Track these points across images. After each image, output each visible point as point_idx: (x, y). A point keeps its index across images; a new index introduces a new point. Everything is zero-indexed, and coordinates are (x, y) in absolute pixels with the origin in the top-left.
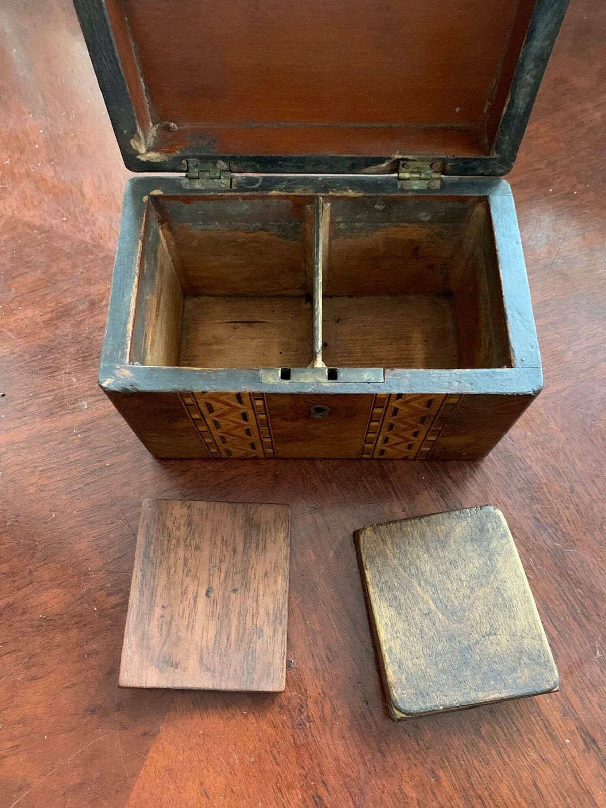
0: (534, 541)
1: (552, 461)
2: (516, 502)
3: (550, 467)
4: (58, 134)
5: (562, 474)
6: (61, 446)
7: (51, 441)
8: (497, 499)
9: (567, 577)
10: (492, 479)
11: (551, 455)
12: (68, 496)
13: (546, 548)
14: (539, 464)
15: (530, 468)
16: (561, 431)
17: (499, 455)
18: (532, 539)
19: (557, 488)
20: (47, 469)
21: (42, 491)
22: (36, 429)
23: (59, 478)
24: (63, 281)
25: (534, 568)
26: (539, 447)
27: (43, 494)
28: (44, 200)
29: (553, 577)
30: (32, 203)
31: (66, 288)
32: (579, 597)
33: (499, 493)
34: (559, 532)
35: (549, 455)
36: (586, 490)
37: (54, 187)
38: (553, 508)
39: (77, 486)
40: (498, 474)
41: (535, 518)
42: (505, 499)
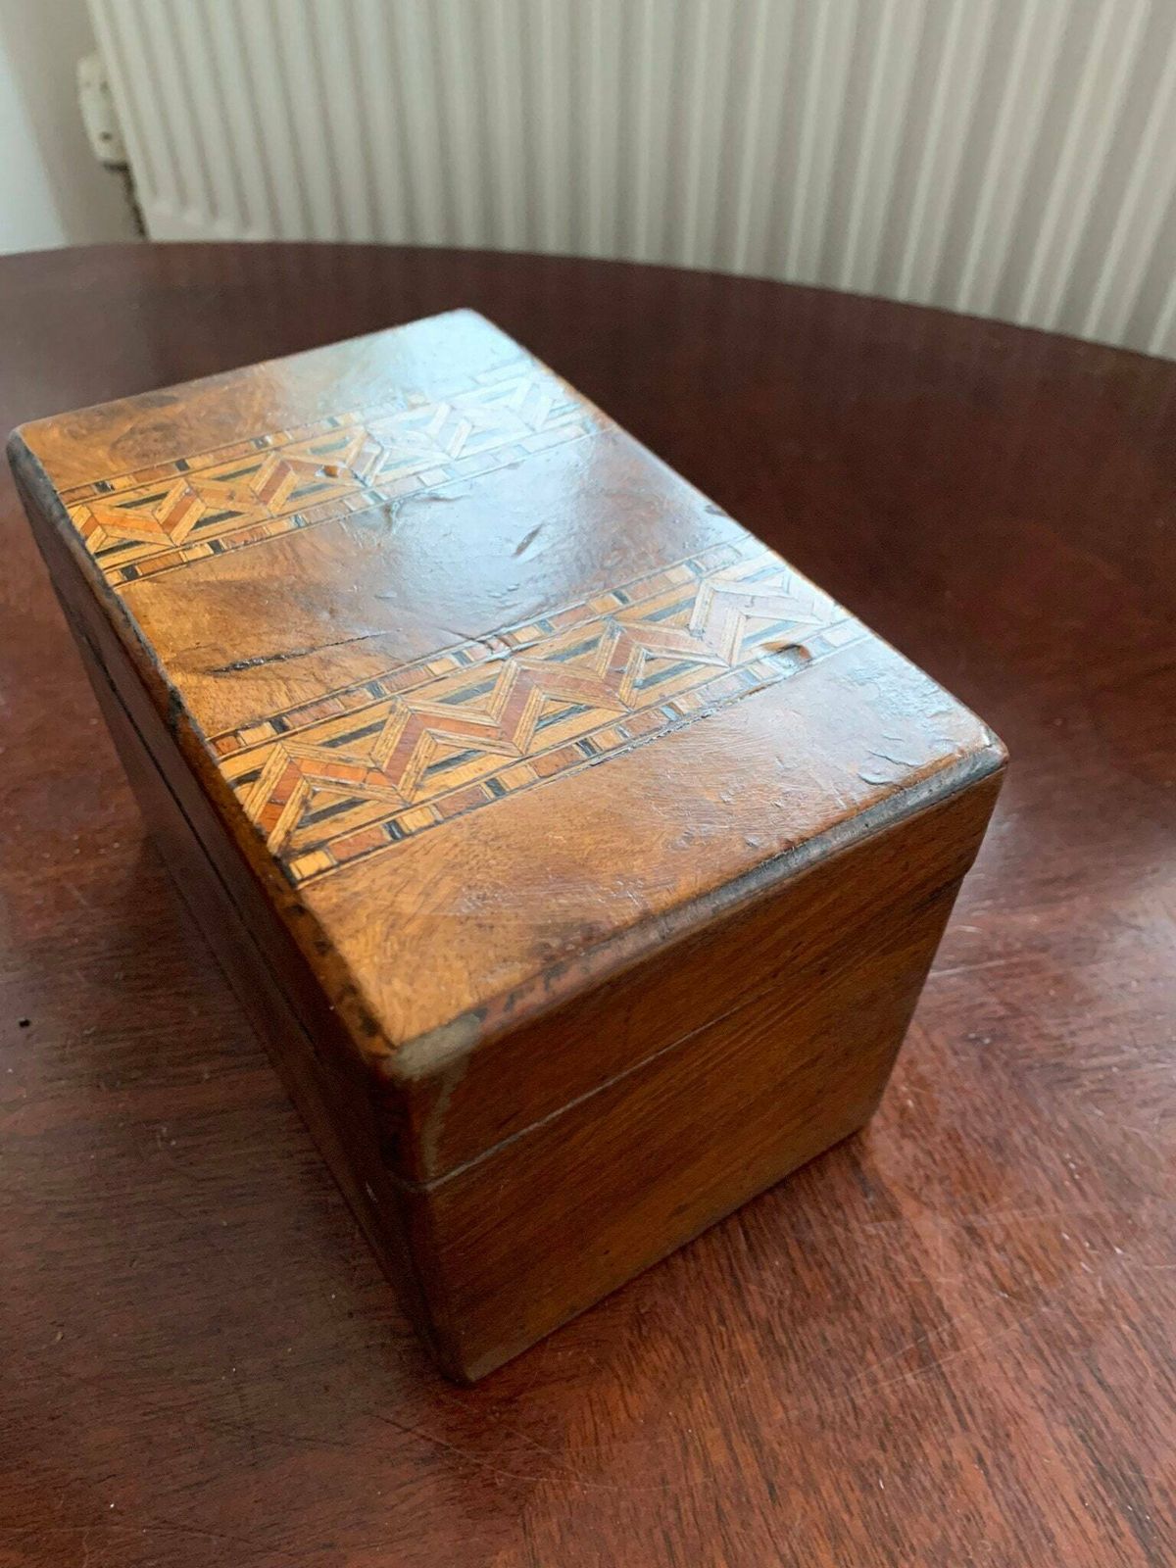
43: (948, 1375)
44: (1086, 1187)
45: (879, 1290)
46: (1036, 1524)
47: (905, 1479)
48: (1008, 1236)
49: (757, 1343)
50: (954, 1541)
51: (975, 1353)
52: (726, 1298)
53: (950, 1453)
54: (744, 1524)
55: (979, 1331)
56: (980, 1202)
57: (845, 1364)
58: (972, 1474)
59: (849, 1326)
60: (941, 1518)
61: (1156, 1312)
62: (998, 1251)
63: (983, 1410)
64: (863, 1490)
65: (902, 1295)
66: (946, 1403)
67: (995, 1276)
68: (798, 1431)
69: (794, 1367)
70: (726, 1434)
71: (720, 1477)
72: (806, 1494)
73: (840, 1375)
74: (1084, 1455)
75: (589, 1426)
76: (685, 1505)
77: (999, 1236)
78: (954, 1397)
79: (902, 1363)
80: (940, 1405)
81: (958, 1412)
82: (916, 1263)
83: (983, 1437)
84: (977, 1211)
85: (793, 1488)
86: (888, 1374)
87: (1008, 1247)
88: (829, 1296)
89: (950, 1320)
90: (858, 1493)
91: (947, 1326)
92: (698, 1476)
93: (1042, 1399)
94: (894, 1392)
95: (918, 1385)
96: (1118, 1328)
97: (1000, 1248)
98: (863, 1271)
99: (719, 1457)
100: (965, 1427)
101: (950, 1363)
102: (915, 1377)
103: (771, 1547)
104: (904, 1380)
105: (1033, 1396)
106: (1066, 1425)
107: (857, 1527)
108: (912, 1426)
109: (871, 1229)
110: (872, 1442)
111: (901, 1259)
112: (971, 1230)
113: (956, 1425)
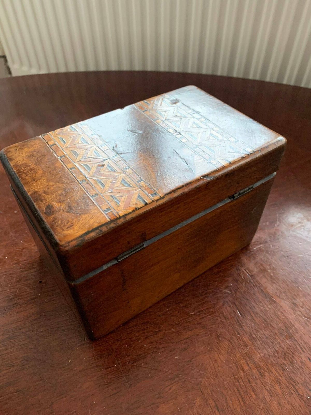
43: (297, 340)
45: (275, 321)
47: (292, 367)
48: (303, 304)
49: (248, 338)
50: (308, 380)
51: (302, 334)
52: (238, 328)
53: (302, 358)
54: (256, 383)
55: (302, 328)
56: (294, 297)
57: (271, 340)
58: (308, 363)
59: (270, 331)
60: (303, 375)
62: (302, 308)
63: (307, 347)
64: (283, 371)
65: (281, 322)
66: (298, 346)
67: (302, 314)
68: (263, 358)
69: (259, 343)
71: (247, 372)
72: (269, 373)
73: (271, 343)
75: (212, 365)
76: (240, 381)
77: (301, 304)
78: (299, 345)
79: (285, 338)
80: (297, 348)
81: (301, 348)
82: (283, 313)
83: (309, 354)
84: (294, 299)
85: (266, 373)
86: (283, 342)
87: (304, 306)
88: (263, 324)
89: (294, 326)
90: (282, 372)
91: (294, 328)
92: (242, 374)
94: (285, 346)
95: (290, 343)
97: (302, 307)
98: (270, 317)
99: (246, 368)
100: (304, 352)
101: (297, 336)
102: (289, 341)
103: (264, 388)
104: (287, 343)
107: (284, 380)
108: (291, 354)
109: (269, 306)
110: (282, 359)
111: (279, 313)
113: (301, 352)
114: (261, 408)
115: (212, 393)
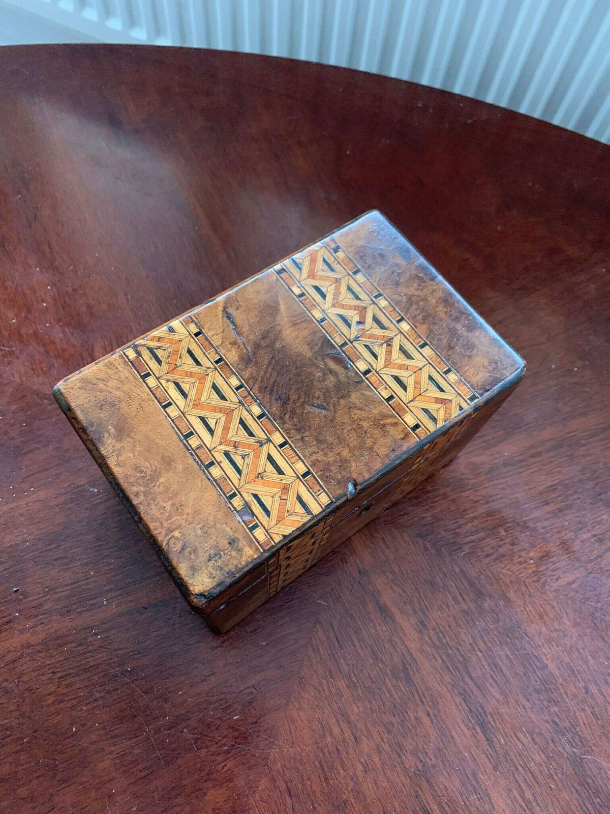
0: (554, 748)
1: (567, 659)
2: (535, 704)
3: (565, 666)
4: (66, 291)
5: (576, 673)
6: (79, 648)
7: (70, 643)
8: (517, 702)
9: (587, 787)
10: (511, 679)
11: (565, 652)
12: (89, 706)
13: (565, 755)
14: (554, 662)
15: (546, 666)
16: (574, 626)
17: (517, 653)
18: (552, 744)
19: (573, 688)
20: (66, 675)
21: (61, 702)
22: (52, 630)
23: (78, 685)
24: (76, 458)
25: (555, 777)
26: (553, 643)
27: (62, 705)
28: (53, 365)
29: (573, 786)
30: (42, 369)
31: (80, 466)
32: (598, 807)
33: (518, 695)
34: (576, 736)
35: (563, 652)
36: (600, 691)
37: (64, 350)
38: (569, 710)
39: (98, 695)
40: (516, 673)
41: (553, 721)
42: (524, 701)
43: (416, 684)
44: (465, 597)
45: (389, 654)
46: (448, 735)
47: (402, 726)
49: (345, 683)
50: (420, 746)
51: (426, 673)
52: (333, 667)
53: (418, 713)
54: (347, 753)
55: (427, 664)
56: (425, 610)
57: (379, 686)
58: (426, 720)
59: (379, 670)
60: (415, 738)
61: (490, 645)
62: (432, 630)
63: (429, 695)
64: (388, 733)
65: (398, 654)
66: (416, 694)
67: (432, 641)
68: (363, 715)
69: (360, 690)
70: (338, 722)
71: (337, 738)
72: (368, 739)
73: (377, 691)
74: (464, 705)
75: (287, 727)
76: (325, 751)
77: (433, 624)
78: (418, 692)
79: (399, 682)
80: (413, 696)
81: (420, 698)
82: (402, 640)
83: (429, 705)
84: (424, 614)
85: (363, 737)
86: (394, 687)
87: (436, 628)
88: (371, 659)
89: (416, 661)
90: (386, 734)
91: (415, 664)
92: (329, 739)
93: (449, 687)
94: (397, 694)
95: (405, 689)
96: (476, 654)
98: (383, 647)
99: (336, 730)
100: (423, 703)
101: (417, 679)
102: (404, 686)
103: (357, 760)
104: (400, 688)
105: (446, 686)
106: (458, 696)
107: (386, 747)
108: (404, 706)
109: (384, 628)
110: (390, 714)
111: (397, 639)
112: (422, 623)
113: (419, 703)
114: (349, 789)
115: (283, 770)
